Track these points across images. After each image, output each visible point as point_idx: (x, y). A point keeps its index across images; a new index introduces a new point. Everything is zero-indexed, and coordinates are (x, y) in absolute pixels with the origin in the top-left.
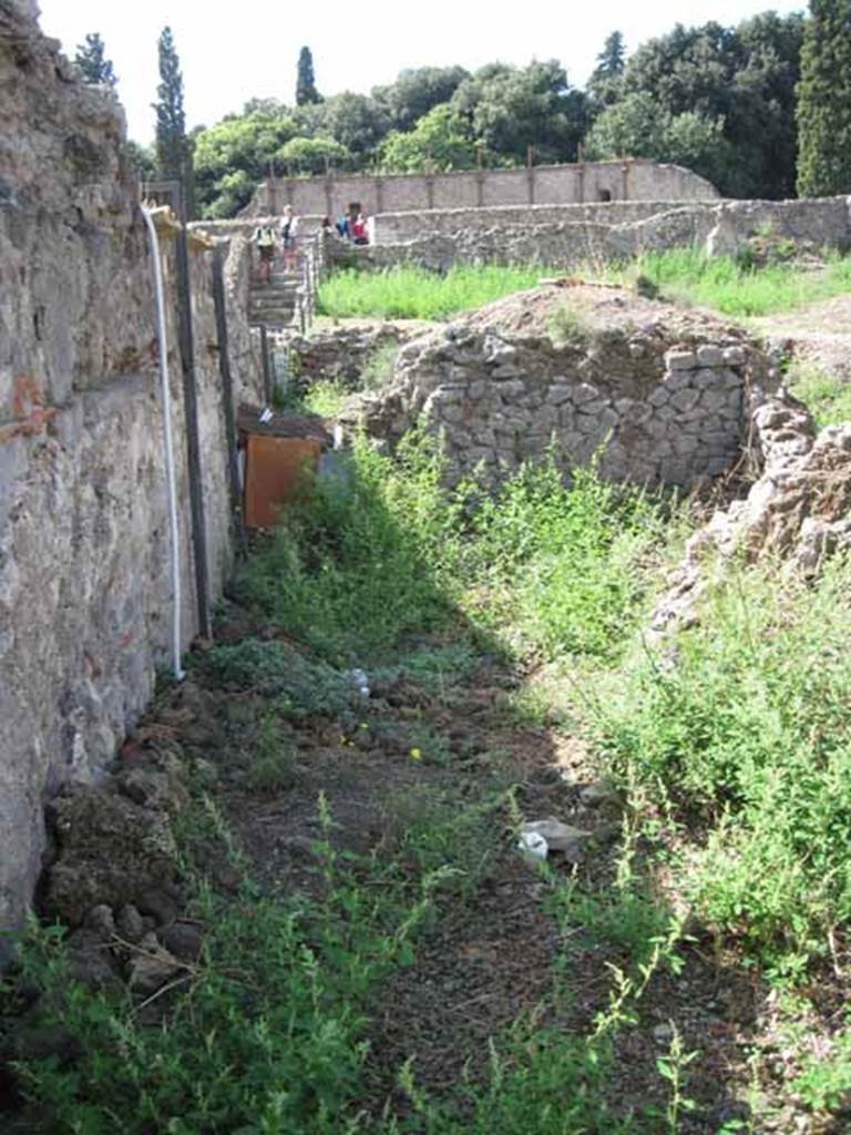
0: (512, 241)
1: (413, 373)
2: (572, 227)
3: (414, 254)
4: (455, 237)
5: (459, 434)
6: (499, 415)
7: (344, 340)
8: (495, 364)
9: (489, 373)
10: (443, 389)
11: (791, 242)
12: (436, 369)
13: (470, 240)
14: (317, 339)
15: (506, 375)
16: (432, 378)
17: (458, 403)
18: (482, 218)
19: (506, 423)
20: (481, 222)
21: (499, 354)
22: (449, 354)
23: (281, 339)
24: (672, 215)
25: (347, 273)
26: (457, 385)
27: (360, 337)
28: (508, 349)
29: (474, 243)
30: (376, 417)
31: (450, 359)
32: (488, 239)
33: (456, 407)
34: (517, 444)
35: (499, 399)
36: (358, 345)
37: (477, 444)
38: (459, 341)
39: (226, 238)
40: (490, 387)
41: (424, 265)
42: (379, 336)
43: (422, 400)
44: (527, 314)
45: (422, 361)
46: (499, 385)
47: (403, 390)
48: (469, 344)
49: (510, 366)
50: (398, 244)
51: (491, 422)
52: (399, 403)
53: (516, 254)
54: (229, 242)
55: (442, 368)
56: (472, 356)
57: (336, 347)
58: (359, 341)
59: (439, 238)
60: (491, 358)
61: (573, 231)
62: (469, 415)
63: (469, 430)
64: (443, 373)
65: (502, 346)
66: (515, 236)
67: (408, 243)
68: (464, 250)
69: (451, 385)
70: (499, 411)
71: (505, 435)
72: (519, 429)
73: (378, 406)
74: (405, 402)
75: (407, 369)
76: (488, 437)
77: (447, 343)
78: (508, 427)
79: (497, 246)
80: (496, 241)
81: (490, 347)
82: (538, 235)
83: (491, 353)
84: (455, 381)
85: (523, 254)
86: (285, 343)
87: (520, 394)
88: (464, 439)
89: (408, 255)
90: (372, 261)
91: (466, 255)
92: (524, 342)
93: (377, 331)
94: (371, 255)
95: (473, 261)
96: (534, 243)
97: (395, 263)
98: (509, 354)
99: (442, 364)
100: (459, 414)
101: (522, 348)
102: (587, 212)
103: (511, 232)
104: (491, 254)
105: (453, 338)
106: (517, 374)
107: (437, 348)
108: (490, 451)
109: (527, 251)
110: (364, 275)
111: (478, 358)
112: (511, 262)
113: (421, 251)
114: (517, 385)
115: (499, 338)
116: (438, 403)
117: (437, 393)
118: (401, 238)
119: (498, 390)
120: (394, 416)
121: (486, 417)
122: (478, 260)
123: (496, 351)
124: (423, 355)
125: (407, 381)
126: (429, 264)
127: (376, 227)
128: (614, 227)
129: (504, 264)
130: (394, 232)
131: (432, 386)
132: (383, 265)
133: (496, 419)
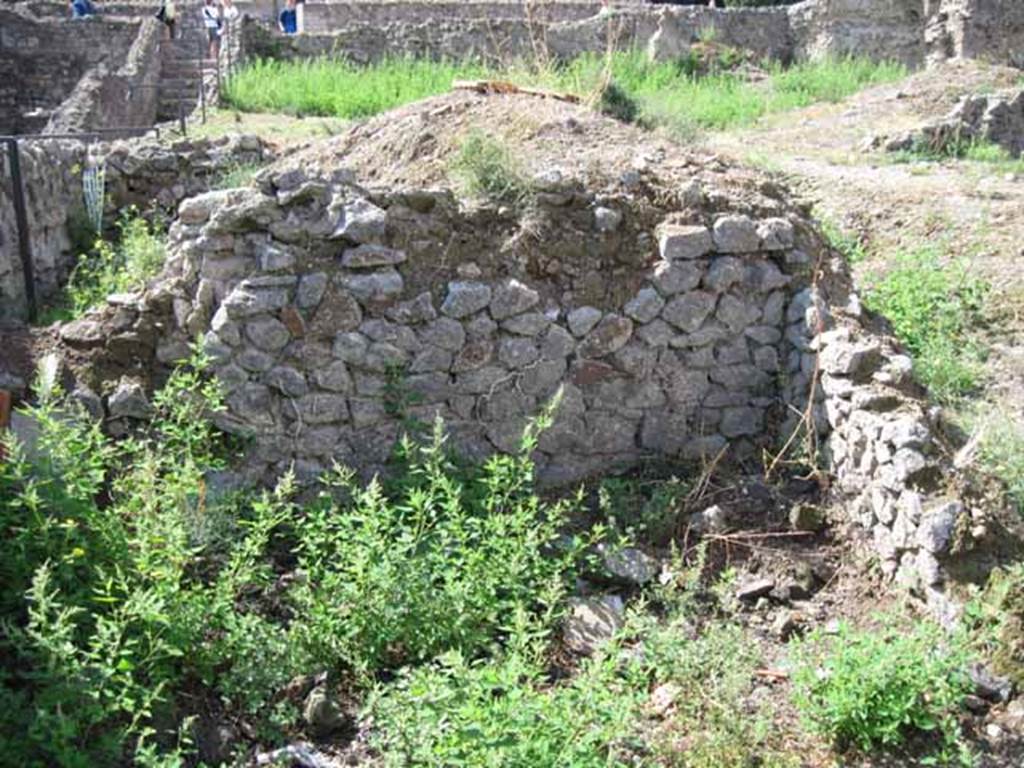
0: (446, 36)
1: (196, 254)
2: (510, 23)
3: (342, 45)
4: (385, 29)
5: (278, 369)
6: (354, 337)
7: (186, 155)
8: (348, 242)
9: (339, 256)
10: (248, 288)
11: (733, 50)
12: (239, 245)
13: (402, 32)
14: (148, 153)
15: (364, 262)
16: (232, 264)
17: (277, 314)
18: (418, 10)
19: (368, 350)
20: (415, 15)
21: (355, 225)
22: (262, 221)
23: (94, 153)
25: (264, 63)
26: (277, 280)
27: (210, 152)
28: (374, 213)
29: (406, 36)
30: (126, 335)
31: (263, 230)
32: (421, 32)
33: (274, 322)
34: (388, 389)
35: (355, 306)
36: (206, 163)
37: (315, 387)
38: (282, 196)
39: (137, 19)
40: (338, 286)
41: (351, 57)
43: (212, 307)
44: (428, 137)
45: (214, 234)
46: (355, 282)
47: (179, 285)
48: (304, 200)
49: (377, 247)
50: (326, 33)
51: (340, 350)
52: (171, 311)
53: (450, 50)
55: (251, 245)
56: (306, 225)
57: (175, 166)
58: (208, 157)
59: (368, 28)
60: (340, 232)
61: (511, 28)
62: (297, 338)
63: (300, 363)
64: (252, 256)
65: (362, 208)
66: (449, 30)
67: (336, 33)
68: (396, 43)
69: (263, 280)
70: (355, 329)
71: (369, 372)
72: (392, 363)
73: (132, 312)
74: (180, 307)
75: (186, 245)
76: (338, 376)
77: (260, 198)
78: (371, 360)
79: (431, 41)
80: (429, 34)
81: (339, 208)
82: (473, 30)
83: (342, 220)
84: (270, 273)
85: (458, 49)
86: (101, 159)
87: (393, 300)
88: (290, 380)
89: (335, 45)
90: (295, 50)
91: (396, 49)
92: (406, 200)
93: (232, 144)
94: (295, 44)
95: (403, 55)
96: (469, 39)
97: (320, 54)
98: (374, 224)
99: (250, 237)
100: (281, 338)
101: (400, 210)
103: (446, 26)
104: (423, 48)
105: (272, 188)
106: (389, 260)
107: (239, 209)
108: (341, 400)
109: (460, 47)
110: (285, 65)
111: (317, 229)
112: (444, 58)
113: (349, 42)
114: (388, 282)
115: (361, 191)
116: (238, 314)
117: (236, 295)
118: (331, 27)
119: (352, 292)
120: (161, 332)
121: (329, 340)
122: (409, 55)
123: (349, 218)
124: (212, 224)
125: (187, 266)
126: (357, 56)
127: (305, 15)
128: (553, 26)
129: (436, 59)
130: (324, 21)
131: (231, 279)
132: (305, 55)
133: (347, 344)
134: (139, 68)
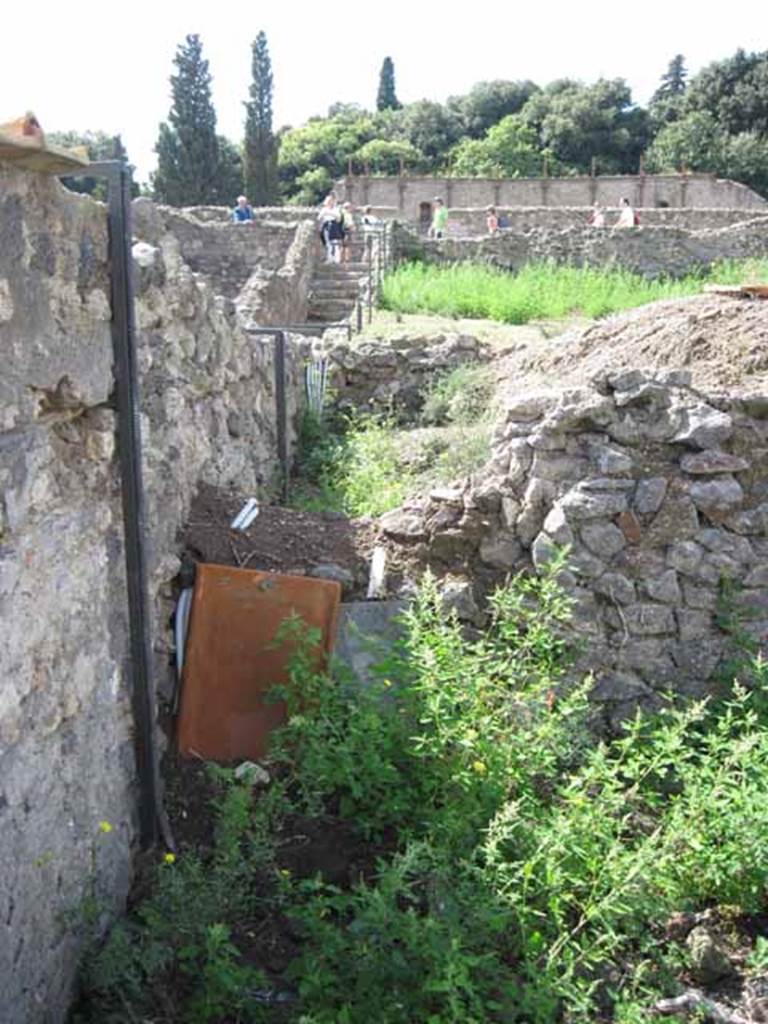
0: (588, 242)
1: (528, 451)
2: (651, 231)
3: (485, 250)
4: (529, 235)
5: (608, 576)
6: (689, 546)
7: (404, 352)
8: (690, 447)
9: (676, 462)
10: (586, 489)
12: (572, 446)
13: (545, 238)
14: (369, 349)
15: (707, 469)
16: (563, 465)
17: (615, 518)
18: (556, 218)
19: (703, 561)
20: (554, 222)
21: (701, 429)
22: (602, 421)
23: (318, 348)
24: (756, 224)
25: (414, 265)
26: (614, 483)
27: (427, 349)
28: (717, 419)
29: (548, 242)
30: (451, 531)
31: (600, 431)
32: (563, 238)
33: (611, 526)
34: (718, 602)
35: (695, 514)
37: (645, 596)
38: (620, 397)
39: (292, 224)
40: (677, 494)
41: (494, 262)
42: (453, 350)
43: (543, 507)
45: (550, 433)
46: (696, 489)
47: (507, 483)
48: (640, 403)
49: (720, 454)
50: (470, 239)
51: (675, 560)
52: (499, 508)
53: (591, 256)
54: (295, 228)
55: (585, 445)
56: (645, 428)
57: (394, 362)
59: (512, 234)
60: (683, 436)
61: (652, 236)
62: (633, 544)
63: (632, 572)
64: (586, 456)
65: (706, 413)
66: (591, 237)
67: (479, 238)
68: (537, 249)
69: (601, 483)
70: (691, 538)
71: (698, 582)
72: (727, 574)
73: (457, 510)
74: (509, 507)
75: (516, 443)
76: (670, 587)
77: (596, 400)
78: (704, 570)
79: (572, 247)
80: (571, 241)
81: (682, 412)
82: (614, 238)
83: (684, 425)
84: (610, 475)
85: (599, 255)
86: (325, 353)
87: (737, 508)
88: (621, 589)
89: (479, 251)
90: (440, 254)
91: (538, 254)
92: (745, 406)
94: (440, 249)
95: (545, 260)
96: (612, 245)
97: (465, 258)
98: (720, 429)
99: (584, 437)
100: (616, 543)
101: (739, 416)
102: (663, 217)
103: (587, 232)
104: (564, 254)
105: (609, 389)
106: (732, 468)
107: (579, 409)
108: (668, 611)
109: (602, 253)
110: (432, 269)
111: (658, 432)
112: (586, 264)
113: (492, 247)
114: (728, 490)
115: (698, 395)
116: (575, 516)
117: (574, 497)
118: (472, 233)
119: (693, 499)
120: (486, 530)
121: (664, 548)
122: (551, 261)
123: (694, 423)
124: (548, 421)
125: (515, 464)
126: (500, 262)
128: (694, 233)
129: (578, 265)
130: (465, 228)
131: (565, 481)
132: (454, 260)
133: (683, 553)
134: (296, 269)
